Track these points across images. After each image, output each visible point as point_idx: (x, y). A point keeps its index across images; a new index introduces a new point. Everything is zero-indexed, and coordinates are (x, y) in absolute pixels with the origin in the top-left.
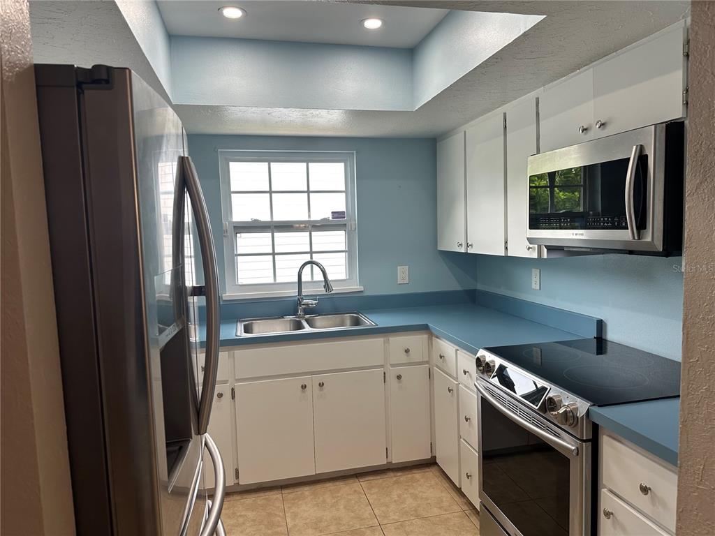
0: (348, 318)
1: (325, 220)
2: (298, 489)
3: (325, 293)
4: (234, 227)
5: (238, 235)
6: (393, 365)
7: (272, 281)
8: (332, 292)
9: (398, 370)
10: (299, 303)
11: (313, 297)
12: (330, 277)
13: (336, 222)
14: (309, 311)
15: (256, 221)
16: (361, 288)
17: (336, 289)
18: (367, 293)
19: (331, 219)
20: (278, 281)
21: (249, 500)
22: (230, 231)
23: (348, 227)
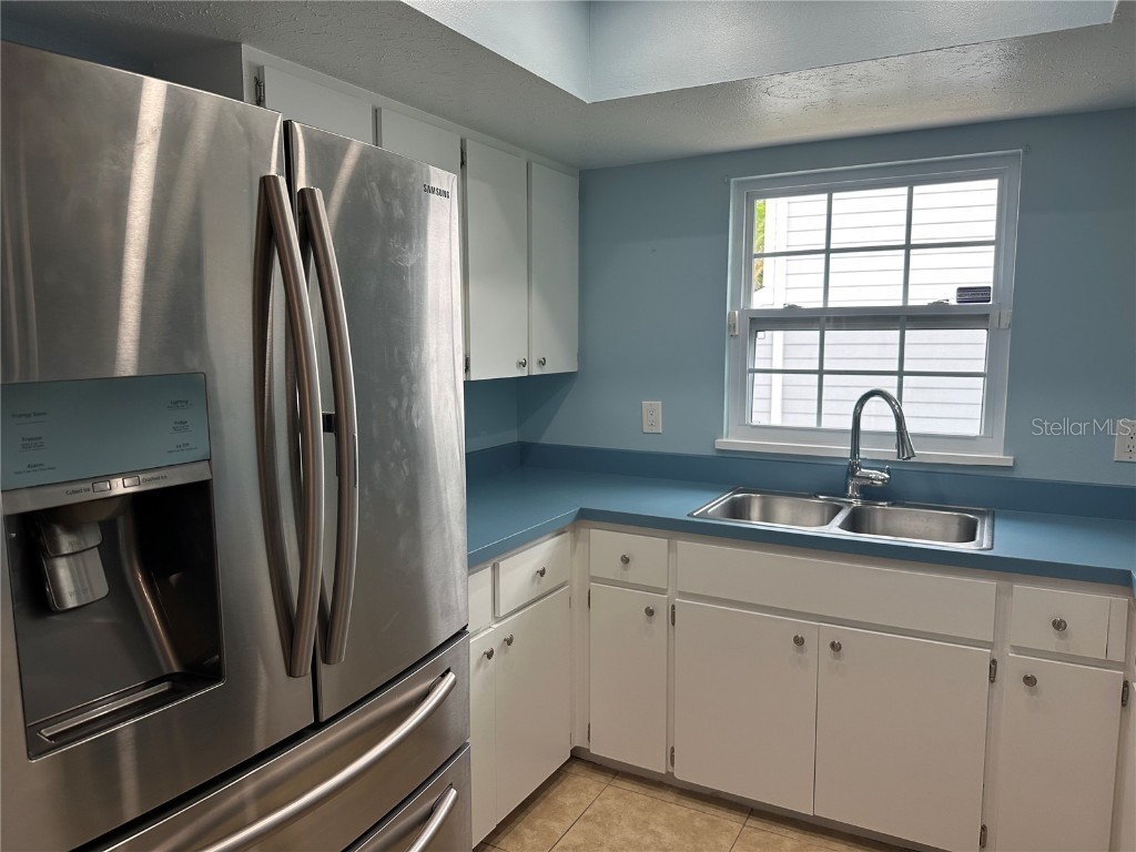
0: (957, 520)
1: (940, 305)
2: (774, 828)
3: (895, 459)
4: (753, 320)
5: (760, 334)
6: (1018, 650)
7: (813, 424)
8: (912, 460)
9: (1031, 664)
10: (851, 471)
11: (877, 464)
12: (912, 427)
13: (966, 311)
14: (870, 493)
15: (792, 308)
16: (1008, 460)
17: (923, 454)
18: (1024, 473)
19: (953, 302)
20: (824, 425)
21: (685, 810)
22: (741, 328)
23: (994, 320)
